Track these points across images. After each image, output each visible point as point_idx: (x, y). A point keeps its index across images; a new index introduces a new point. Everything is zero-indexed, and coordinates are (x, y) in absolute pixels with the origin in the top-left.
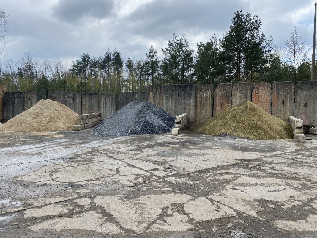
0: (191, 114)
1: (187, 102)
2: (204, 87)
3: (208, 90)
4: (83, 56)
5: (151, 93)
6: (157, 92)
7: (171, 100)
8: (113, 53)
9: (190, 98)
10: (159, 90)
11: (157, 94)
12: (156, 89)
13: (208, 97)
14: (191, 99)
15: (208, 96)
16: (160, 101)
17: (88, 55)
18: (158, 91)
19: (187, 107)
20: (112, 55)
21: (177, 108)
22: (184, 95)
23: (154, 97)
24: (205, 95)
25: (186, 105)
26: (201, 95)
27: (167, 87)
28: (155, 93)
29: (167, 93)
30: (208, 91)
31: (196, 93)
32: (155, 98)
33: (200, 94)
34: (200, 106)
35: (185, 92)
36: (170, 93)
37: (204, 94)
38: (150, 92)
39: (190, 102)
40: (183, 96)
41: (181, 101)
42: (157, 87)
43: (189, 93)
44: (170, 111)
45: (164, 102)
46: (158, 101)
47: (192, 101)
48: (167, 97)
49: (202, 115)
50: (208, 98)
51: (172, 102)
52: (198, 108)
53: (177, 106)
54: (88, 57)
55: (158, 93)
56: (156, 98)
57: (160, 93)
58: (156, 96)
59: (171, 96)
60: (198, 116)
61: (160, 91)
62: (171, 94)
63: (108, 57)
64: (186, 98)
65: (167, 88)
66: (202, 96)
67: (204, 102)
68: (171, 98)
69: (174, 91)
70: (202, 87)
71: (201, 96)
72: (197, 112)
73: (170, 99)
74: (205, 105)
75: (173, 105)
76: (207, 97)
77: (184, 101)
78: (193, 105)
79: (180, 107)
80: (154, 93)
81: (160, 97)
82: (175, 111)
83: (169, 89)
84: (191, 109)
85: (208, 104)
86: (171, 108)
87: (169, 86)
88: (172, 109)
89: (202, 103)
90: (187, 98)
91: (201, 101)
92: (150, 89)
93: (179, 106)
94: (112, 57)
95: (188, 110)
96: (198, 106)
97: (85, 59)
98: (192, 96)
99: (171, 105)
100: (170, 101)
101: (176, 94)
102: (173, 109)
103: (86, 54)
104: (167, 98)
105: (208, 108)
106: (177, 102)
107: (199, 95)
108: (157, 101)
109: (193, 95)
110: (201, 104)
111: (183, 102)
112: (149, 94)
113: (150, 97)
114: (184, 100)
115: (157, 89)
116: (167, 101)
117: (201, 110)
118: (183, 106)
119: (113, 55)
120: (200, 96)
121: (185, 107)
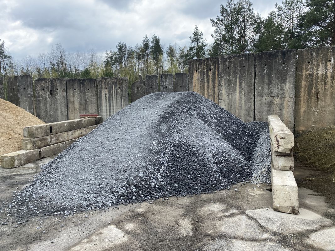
0: (285, 116)
1: (275, 90)
2: (318, 54)
3: (330, 61)
4: (119, 46)
5: (196, 76)
6: (207, 71)
7: (238, 87)
8: (151, 40)
9: (284, 81)
10: (212, 67)
11: (208, 76)
12: (205, 67)
13: (329, 76)
14: (285, 84)
15: (329, 74)
16: (214, 91)
17: (125, 44)
18: (210, 70)
19: (277, 100)
20: (150, 42)
21: (253, 103)
22: (269, 75)
23: (202, 82)
24: (320, 72)
25: (273, 97)
26: (309, 74)
27: (229, 59)
28: (204, 75)
29: (229, 72)
30: (328, 64)
31: (298, 69)
32: (204, 85)
33: (307, 70)
34: (306, 97)
35: (270, 69)
36: (237, 73)
37: (317, 70)
38: (193, 74)
39: (282, 90)
40: (266, 77)
41: (263, 87)
42: (208, 62)
43: (281, 69)
44: (237, 111)
45: (224, 91)
46: (210, 91)
47: (289, 87)
48: (230, 81)
49: (313, 119)
50: (329, 80)
51: (240, 92)
52: (302, 102)
53: (253, 98)
54: (125, 47)
55: (210, 73)
56: (206, 84)
57: (214, 74)
58: (206, 80)
59: (240, 78)
60: (302, 121)
61: (215, 69)
62: (239, 73)
63: (146, 45)
64: (274, 82)
65: (230, 62)
66: (312, 75)
67: (317, 89)
68: (238, 84)
69: (246, 68)
70: (312, 54)
71: (311, 76)
72: (299, 112)
73: (236, 85)
74: (321, 97)
75: (243, 96)
76: (326, 76)
77: (269, 88)
78: (291, 96)
79: (260, 100)
80: (202, 74)
81: (214, 81)
82: (247, 110)
83: (235, 64)
84: (285, 106)
85: (329, 93)
86: (238, 104)
87: (234, 57)
88: (241, 106)
89: (314, 91)
90: (275, 81)
91: (310, 87)
92: (193, 66)
93: (257, 98)
94: (151, 45)
95: (278, 108)
96: (302, 98)
97: (121, 48)
98: (288, 77)
99: (238, 98)
100: (235, 89)
101: (251, 73)
102: (243, 105)
103: (122, 43)
104: (229, 83)
105: (329, 102)
106: (253, 90)
107: (304, 73)
108: (208, 90)
109: (291, 73)
110: (309, 94)
111: (266, 91)
112: (192, 78)
113: (194, 82)
114: (269, 85)
115: (207, 66)
116: (230, 89)
117: (309, 106)
118: (266, 99)
119: (152, 42)
120: (306, 76)
121: (271, 101)
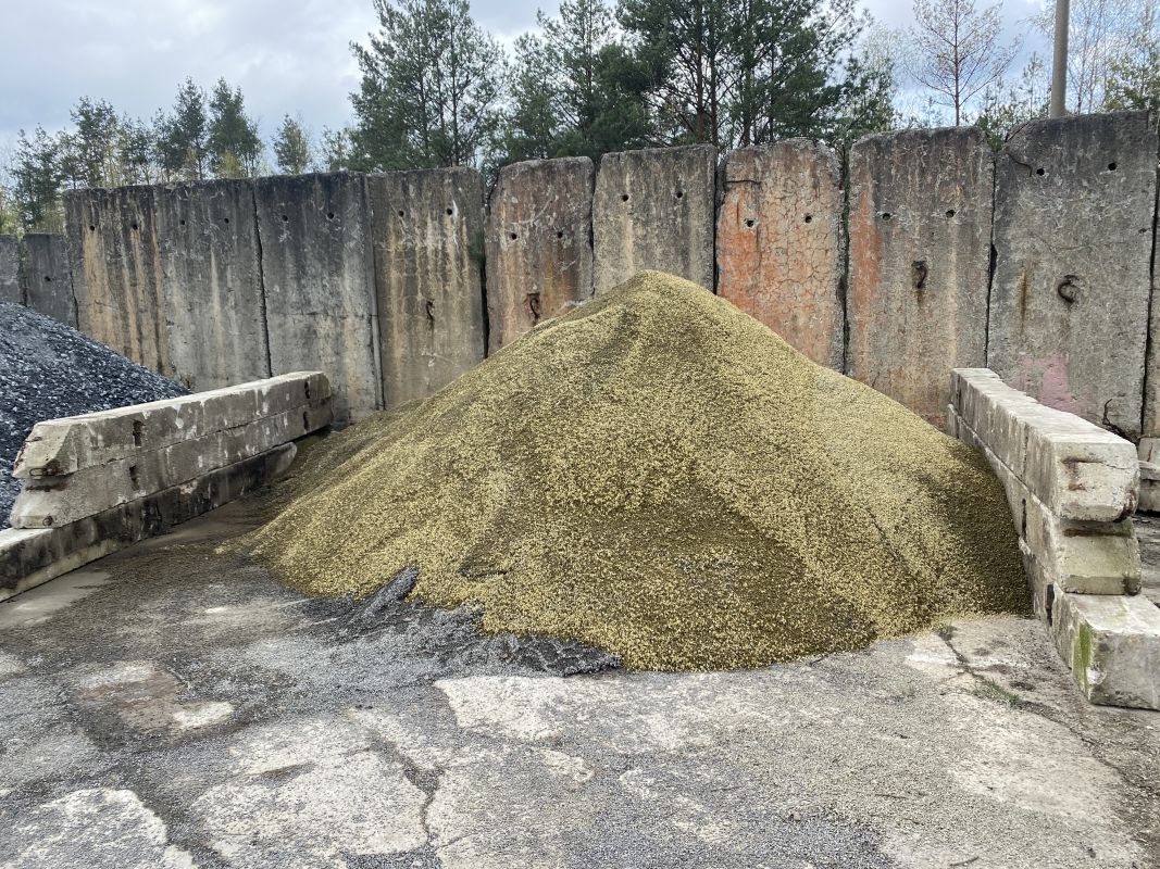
0: (351, 371)
1: (316, 295)
2: (419, 189)
3: (450, 212)
5: (92, 244)
6: (126, 231)
7: (215, 284)
8: (212, 97)
9: (336, 267)
10: (140, 218)
11: (129, 247)
12: (118, 216)
13: (452, 257)
14: (341, 275)
15: (450, 250)
16: (153, 294)
18: (135, 227)
19: (325, 326)
20: (207, 107)
21: (261, 333)
22: (297, 248)
23: (114, 264)
24: (431, 243)
25: (314, 314)
26: (405, 247)
27: (183, 194)
28: (117, 242)
29: (186, 237)
30: (447, 219)
31: (375, 229)
32: (119, 277)
33: (399, 236)
34: (404, 317)
35: (297, 229)
36: (208, 239)
37: (423, 237)
38: (82, 237)
39: (335, 294)
40: (288, 254)
41: (283, 286)
42: (123, 201)
43: (326, 230)
44: (222, 361)
45: (176, 295)
46: (140, 296)
47: (350, 283)
48: (190, 263)
49: (427, 379)
50: (452, 265)
51: (224, 300)
52: (395, 329)
53: (260, 319)
55: (135, 238)
56: (126, 272)
57: (147, 240)
58: (125, 259)
59: (217, 255)
60: (400, 385)
61: (148, 225)
62: (215, 240)
63: (192, 116)
64: (311, 271)
65: (185, 204)
66: (413, 250)
67: (426, 292)
68: (214, 273)
69: (234, 226)
70: (405, 190)
71: (409, 253)
72: (392, 359)
73: (209, 278)
74: (437, 312)
75: (232, 313)
76: (446, 255)
77: (301, 287)
78: (360, 312)
79: (280, 325)
80: (110, 238)
81: (149, 264)
82: (247, 356)
83: (199, 211)
84: (349, 343)
85: (455, 304)
86: (220, 338)
87: (194, 190)
88: (231, 345)
89: (420, 297)
90: (314, 266)
91: (410, 285)
92: (79, 211)
93: (273, 320)
95: (329, 350)
96: (394, 320)
98: (345, 256)
99: (218, 318)
100: (208, 291)
101: (248, 242)
102: (236, 341)
104: (190, 270)
105: (458, 331)
106: (258, 293)
107: (394, 246)
108: (135, 293)
109: (352, 244)
110: (411, 306)
111: (293, 297)
112: (81, 251)
113: (87, 265)
114: (298, 279)
115: (124, 214)
116: (192, 289)
117: (413, 343)
118: (295, 321)
119: (213, 105)
120: (399, 255)
121: (309, 328)
